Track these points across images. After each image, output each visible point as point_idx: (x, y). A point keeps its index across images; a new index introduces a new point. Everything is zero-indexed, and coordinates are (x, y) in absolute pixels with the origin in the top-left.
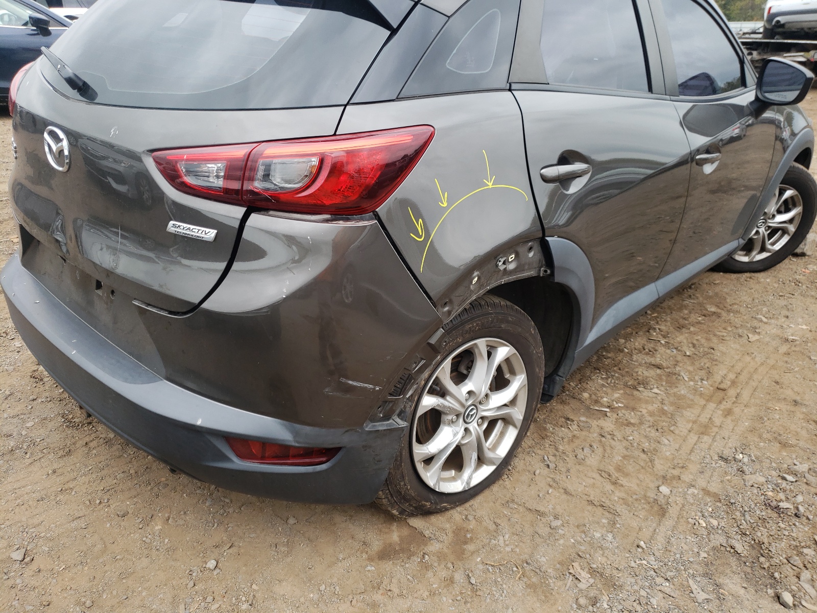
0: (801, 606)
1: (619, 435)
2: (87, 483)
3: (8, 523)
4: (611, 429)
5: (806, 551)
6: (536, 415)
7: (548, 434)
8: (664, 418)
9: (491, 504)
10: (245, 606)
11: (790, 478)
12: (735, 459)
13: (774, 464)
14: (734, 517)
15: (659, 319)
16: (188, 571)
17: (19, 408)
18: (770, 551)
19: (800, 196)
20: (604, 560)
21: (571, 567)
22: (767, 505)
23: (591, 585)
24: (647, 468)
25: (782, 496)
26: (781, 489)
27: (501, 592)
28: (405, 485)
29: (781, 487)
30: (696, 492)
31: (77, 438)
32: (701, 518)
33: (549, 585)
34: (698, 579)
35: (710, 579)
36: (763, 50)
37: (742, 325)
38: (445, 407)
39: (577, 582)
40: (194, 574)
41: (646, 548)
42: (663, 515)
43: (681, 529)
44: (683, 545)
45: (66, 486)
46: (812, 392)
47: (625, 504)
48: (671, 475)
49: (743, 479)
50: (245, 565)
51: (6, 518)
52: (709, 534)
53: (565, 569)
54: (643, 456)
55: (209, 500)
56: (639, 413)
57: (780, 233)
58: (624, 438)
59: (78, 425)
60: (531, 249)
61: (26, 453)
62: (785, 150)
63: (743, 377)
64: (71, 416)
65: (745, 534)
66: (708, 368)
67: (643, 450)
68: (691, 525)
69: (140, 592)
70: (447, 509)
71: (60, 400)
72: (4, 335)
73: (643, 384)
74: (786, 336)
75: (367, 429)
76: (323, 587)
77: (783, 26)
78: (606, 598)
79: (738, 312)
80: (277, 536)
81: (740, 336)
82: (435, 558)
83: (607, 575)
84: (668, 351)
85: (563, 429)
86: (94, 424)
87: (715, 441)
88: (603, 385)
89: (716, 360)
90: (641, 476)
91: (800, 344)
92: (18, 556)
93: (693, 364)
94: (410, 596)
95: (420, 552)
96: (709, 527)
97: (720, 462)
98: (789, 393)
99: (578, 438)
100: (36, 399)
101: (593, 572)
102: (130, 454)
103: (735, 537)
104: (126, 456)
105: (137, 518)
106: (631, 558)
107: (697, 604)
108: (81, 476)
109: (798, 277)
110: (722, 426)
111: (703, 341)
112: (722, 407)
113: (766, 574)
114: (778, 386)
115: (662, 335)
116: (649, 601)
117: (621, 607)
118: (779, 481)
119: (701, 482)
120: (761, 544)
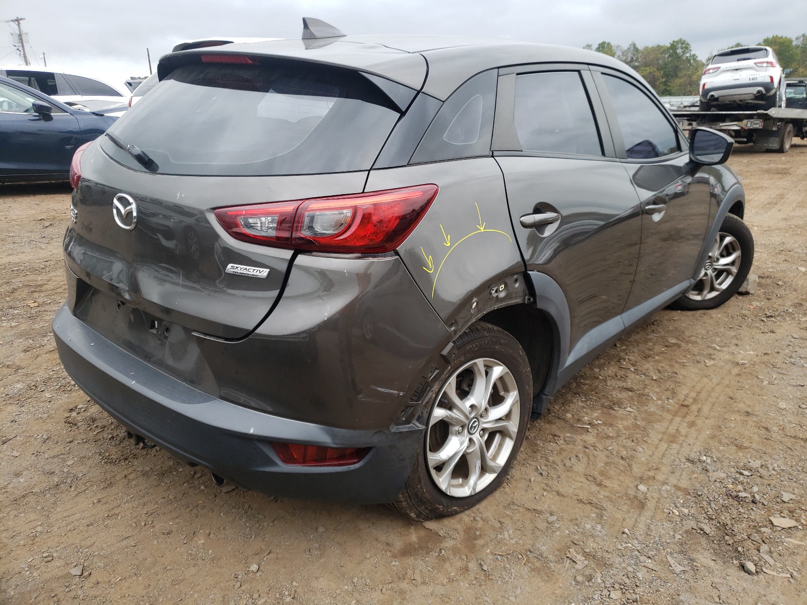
0: (762, 573)
1: (600, 446)
2: (131, 509)
3: (62, 546)
4: (593, 442)
5: (763, 529)
6: (527, 434)
7: (539, 449)
8: (638, 431)
9: (495, 507)
10: (288, 599)
11: (746, 473)
12: (700, 461)
13: (732, 463)
14: (701, 505)
15: (627, 351)
16: (233, 575)
17: (57, 450)
18: (733, 530)
19: (737, 242)
20: (595, 546)
21: (568, 552)
22: (729, 495)
23: (586, 566)
24: (626, 471)
25: (740, 487)
26: (739, 483)
27: (510, 575)
28: (421, 488)
29: (739, 481)
30: (669, 488)
31: (116, 472)
32: (675, 508)
33: (550, 568)
34: (675, 555)
35: (685, 555)
36: (701, 121)
37: (699, 353)
38: (452, 418)
39: (573, 564)
40: (240, 577)
41: (630, 534)
42: (643, 508)
43: (658, 517)
44: (661, 530)
45: (112, 513)
46: (761, 405)
47: (610, 501)
48: (647, 476)
49: (708, 476)
50: (284, 567)
51: (61, 541)
52: (682, 520)
53: (563, 555)
54: (622, 462)
55: (245, 516)
56: (616, 428)
57: (725, 274)
58: (605, 448)
59: (116, 461)
60: (516, 280)
61: (71, 487)
62: (719, 204)
63: (703, 395)
64: (107, 454)
65: (712, 519)
66: (673, 389)
67: (622, 457)
68: (666, 514)
69: (192, 595)
70: (457, 513)
71: (96, 441)
72: (34, 388)
73: (618, 404)
74: (736, 361)
75: (392, 431)
76: (355, 580)
77: (717, 99)
78: (599, 575)
79: (695, 343)
80: (309, 543)
81: (698, 362)
82: (451, 553)
83: (599, 557)
84: (638, 377)
85: (552, 444)
86: (131, 460)
87: (683, 447)
88: (583, 407)
89: (679, 382)
90: (621, 478)
91: (749, 367)
92: (76, 571)
93: (659, 386)
94: (432, 583)
95: (437, 548)
96: (681, 515)
97: (687, 463)
98: (742, 406)
99: (565, 450)
100: (72, 441)
101: (586, 555)
102: (167, 483)
103: (704, 521)
104: (163, 485)
105: (181, 535)
106: (618, 542)
107: (675, 575)
108: (125, 504)
109: (744, 312)
110: (688, 435)
111: (667, 367)
112: (687, 420)
113: (731, 549)
114: (732, 401)
115: (631, 364)
116: (636, 575)
117: (613, 581)
118: (737, 476)
119: (673, 480)
120: (725, 525)
